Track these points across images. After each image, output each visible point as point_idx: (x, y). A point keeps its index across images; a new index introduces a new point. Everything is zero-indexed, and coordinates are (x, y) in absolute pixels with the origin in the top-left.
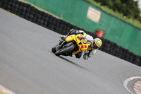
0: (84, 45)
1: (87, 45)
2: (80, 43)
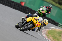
0: (38, 23)
1: (40, 23)
2: (36, 23)
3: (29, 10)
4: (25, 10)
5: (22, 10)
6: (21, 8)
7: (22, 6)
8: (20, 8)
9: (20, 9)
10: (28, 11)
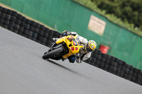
0: (75, 47)
2: (70, 45)
3: (118, 64)
4: (110, 64)
5: (103, 64)
6: (101, 61)
7: (103, 55)
8: (97, 59)
9: (99, 62)
10: (117, 67)
